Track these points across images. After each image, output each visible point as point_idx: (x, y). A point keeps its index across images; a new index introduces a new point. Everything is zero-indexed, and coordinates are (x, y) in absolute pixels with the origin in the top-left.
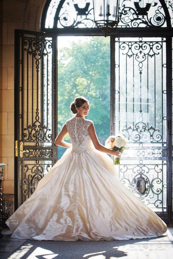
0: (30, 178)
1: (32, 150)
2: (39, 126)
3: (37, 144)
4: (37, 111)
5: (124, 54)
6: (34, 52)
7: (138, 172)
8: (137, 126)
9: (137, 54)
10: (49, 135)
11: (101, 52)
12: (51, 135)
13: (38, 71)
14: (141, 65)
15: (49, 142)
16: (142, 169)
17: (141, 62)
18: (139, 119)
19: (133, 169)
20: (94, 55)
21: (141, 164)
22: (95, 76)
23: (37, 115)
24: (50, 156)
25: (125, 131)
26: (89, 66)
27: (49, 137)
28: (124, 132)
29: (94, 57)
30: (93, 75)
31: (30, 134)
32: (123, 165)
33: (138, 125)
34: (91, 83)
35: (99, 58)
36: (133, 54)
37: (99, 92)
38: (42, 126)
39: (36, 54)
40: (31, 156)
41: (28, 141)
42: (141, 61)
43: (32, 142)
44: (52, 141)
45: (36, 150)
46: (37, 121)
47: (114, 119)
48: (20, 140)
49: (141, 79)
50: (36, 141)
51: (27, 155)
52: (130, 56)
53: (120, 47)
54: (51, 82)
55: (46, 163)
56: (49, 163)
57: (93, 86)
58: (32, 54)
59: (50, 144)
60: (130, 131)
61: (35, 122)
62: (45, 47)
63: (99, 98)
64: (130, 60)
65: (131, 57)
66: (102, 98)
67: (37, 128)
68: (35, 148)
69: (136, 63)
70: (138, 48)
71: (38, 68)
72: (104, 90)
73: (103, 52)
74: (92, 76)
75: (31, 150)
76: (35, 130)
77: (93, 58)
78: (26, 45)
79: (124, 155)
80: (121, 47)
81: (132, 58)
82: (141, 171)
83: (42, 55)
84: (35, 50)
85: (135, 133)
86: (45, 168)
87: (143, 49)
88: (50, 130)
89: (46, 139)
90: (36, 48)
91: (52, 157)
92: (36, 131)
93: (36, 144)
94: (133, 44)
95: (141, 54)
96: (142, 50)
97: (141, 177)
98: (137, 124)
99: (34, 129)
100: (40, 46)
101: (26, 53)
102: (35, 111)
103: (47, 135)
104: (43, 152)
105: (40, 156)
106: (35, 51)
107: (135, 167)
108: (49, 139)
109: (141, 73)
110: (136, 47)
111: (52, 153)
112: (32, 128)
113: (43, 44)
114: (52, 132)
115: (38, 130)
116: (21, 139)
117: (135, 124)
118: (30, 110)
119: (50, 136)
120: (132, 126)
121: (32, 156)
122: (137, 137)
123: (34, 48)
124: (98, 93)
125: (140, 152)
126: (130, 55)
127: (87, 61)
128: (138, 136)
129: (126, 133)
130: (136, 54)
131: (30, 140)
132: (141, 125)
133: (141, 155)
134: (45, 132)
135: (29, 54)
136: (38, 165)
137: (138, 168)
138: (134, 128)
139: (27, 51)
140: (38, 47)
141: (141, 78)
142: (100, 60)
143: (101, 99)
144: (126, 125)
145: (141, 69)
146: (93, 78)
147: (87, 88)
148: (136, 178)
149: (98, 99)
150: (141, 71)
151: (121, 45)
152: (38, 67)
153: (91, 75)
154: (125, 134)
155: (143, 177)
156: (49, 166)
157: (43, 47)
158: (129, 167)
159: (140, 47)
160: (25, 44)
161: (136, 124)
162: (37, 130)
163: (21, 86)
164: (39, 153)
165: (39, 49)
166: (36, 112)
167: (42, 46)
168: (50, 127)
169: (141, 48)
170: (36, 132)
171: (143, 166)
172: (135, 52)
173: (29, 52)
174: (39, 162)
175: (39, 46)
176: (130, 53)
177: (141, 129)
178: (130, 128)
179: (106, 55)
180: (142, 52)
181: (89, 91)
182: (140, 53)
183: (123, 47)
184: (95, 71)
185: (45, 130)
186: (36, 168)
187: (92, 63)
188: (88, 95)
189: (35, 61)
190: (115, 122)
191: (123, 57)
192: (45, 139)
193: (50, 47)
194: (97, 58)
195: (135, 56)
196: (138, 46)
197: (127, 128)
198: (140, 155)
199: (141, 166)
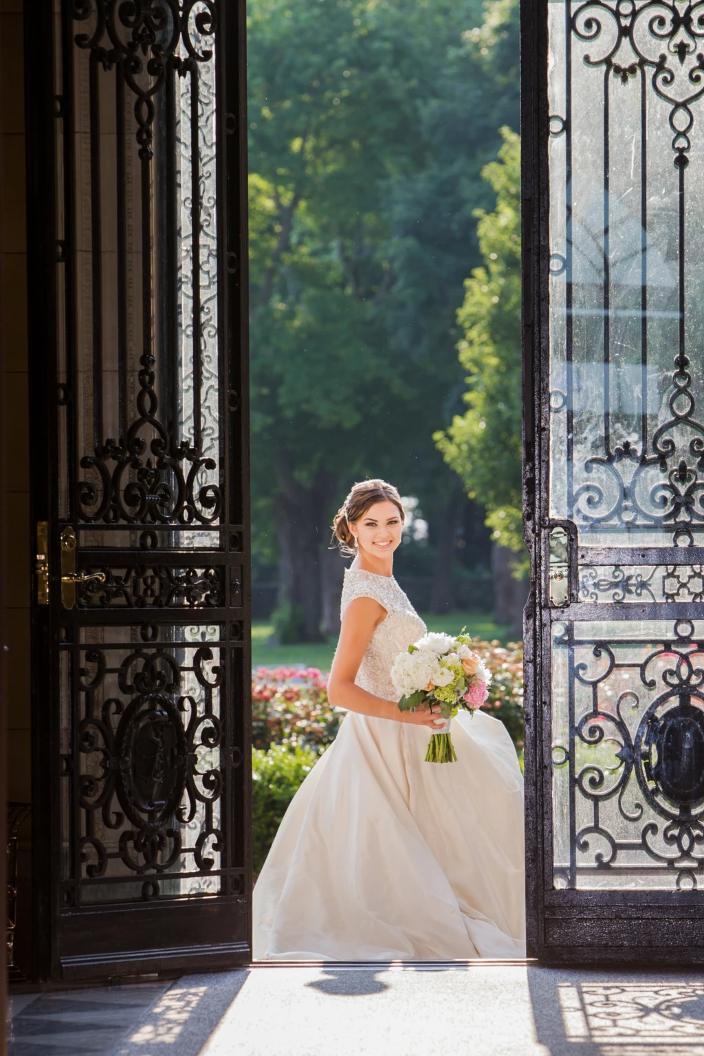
0: (115, 720)
1: (121, 573)
2: (155, 443)
3: (149, 541)
4: (143, 368)
5: (592, 59)
6: (125, 56)
7: (671, 685)
8: (660, 441)
9: (663, 58)
10: (203, 490)
11: (351, 29)
12: (215, 492)
13: (145, 155)
14: (681, 119)
15: (206, 526)
16: (690, 666)
17: (684, 105)
18: (675, 406)
19: (643, 667)
20: (315, 48)
21: (684, 641)
22: (319, 161)
23: (146, 388)
24: (213, 602)
25: (602, 468)
26: (287, 104)
27: (207, 503)
28: (594, 474)
29: (315, 59)
30: (309, 156)
31: (111, 483)
32: (593, 647)
33: (666, 437)
34: (295, 203)
35: (340, 62)
36: (643, 62)
37: (343, 249)
38: (170, 448)
39: (138, 62)
40: (115, 601)
41: (101, 522)
42: (680, 100)
43: (123, 528)
44: (221, 522)
45: (141, 573)
46: (146, 417)
47: (540, 406)
48: (63, 521)
49: (682, 197)
50: (143, 521)
51: (96, 598)
52: (625, 71)
53: (571, 24)
54: (214, 212)
55: (189, 638)
56: (203, 635)
57: (305, 219)
58: (114, 66)
59: (211, 539)
60: (627, 468)
61: (137, 425)
62: (181, 25)
63: (343, 286)
64: (625, 93)
65: (630, 79)
66: (357, 284)
67: (147, 456)
68: (134, 560)
69: (658, 109)
70: (668, 28)
71: (145, 137)
72: (367, 241)
73: (363, 32)
74: (304, 164)
75: (116, 572)
76: (136, 464)
77: (307, 65)
78: (83, 17)
79: (596, 591)
80: (580, 24)
81: (634, 82)
82: (684, 676)
83: (167, 68)
84: (129, 44)
85: (655, 477)
86: (188, 661)
87: (693, 35)
88: (210, 464)
89: (195, 514)
90: (135, 33)
91: (222, 603)
92: (141, 471)
93: (143, 537)
94: (642, 9)
95: (682, 59)
96: (687, 40)
97: (685, 708)
98: (661, 431)
99: (129, 459)
100: (157, 22)
101: (81, 57)
102: (135, 365)
103: (196, 491)
104: (177, 578)
105: (164, 599)
106: (132, 46)
107: (653, 656)
108: (208, 513)
109: (682, 162)
110: (655, 25)
111: (221, 586)
112: (123, 453)
113: (170, 11)
114: (221, 475)
115: (149, 464)
116: (63, 512)
117: (652, 430)
118: (110, 363)
119: (210, 494)
120: (636, 443)
121: (121, 600)
122: (664, 500)
123: (124, 34)
124: (334, 257)
125: (678, 577)
126: (625, 65)
127: (279, 80)
128: (668, 494)
129: (604, 477)
130: (657, 60)
131: (109, 516)
132: (682, 434)
133: (684, 591)
134: (185, 475)
135: (100, 65)
136: (154, 651)
137: (671, 661)
138: (645, 452)
139: (89, 51)
140: (143, 25)
141: (682, 189)
142: (347, 73)
143: (349, 290)
144: (607, 438)
145: (681, 143)
146: (309, 171)
147: (278, 228)
148: (660, 712)
149: (337, 291)
150: (681, 150)
151: (577, 13)
152: (149, 136)
153: (300, 159)
154: (601, 481)
155: (695, 709)
156: (209, 656)
157: (170, 27)
158: (622, 655)
159: (677, 22)
160: (80, 11)
161: (655, 431)
162: (144, 466)
163: (61, 236)
164: (156, 586)
165: (152, 36)
166: (142, 373)
167: (164, 22)
168: (209, 448)
169: (682, 29)
170: (143, 474)
171: (692, 652)
172: (655, 48)
173: (97, 56)
174: (155, 636)
175: (147, 21)
176: (626, 58)
177: (681, 459)
178: (627, 451)
179: (377, 45)
180: (691, 49)
181: (286, 247)
182: (676, 58)
183: (588, 24)
184: (317, 134)
185: (186, 465)
186: (140, 662)
187: (301, 89)
188: (283, 270)
189: (131, 98)
190: (547, 421)
191: (588, 80)
192: (186, 514)
193: (207, 27)
194: (330, 61)
195: (650, 71)
196: (668, 16)
197: (608, 453)
198: (678, 594)
199: (684, 651)
